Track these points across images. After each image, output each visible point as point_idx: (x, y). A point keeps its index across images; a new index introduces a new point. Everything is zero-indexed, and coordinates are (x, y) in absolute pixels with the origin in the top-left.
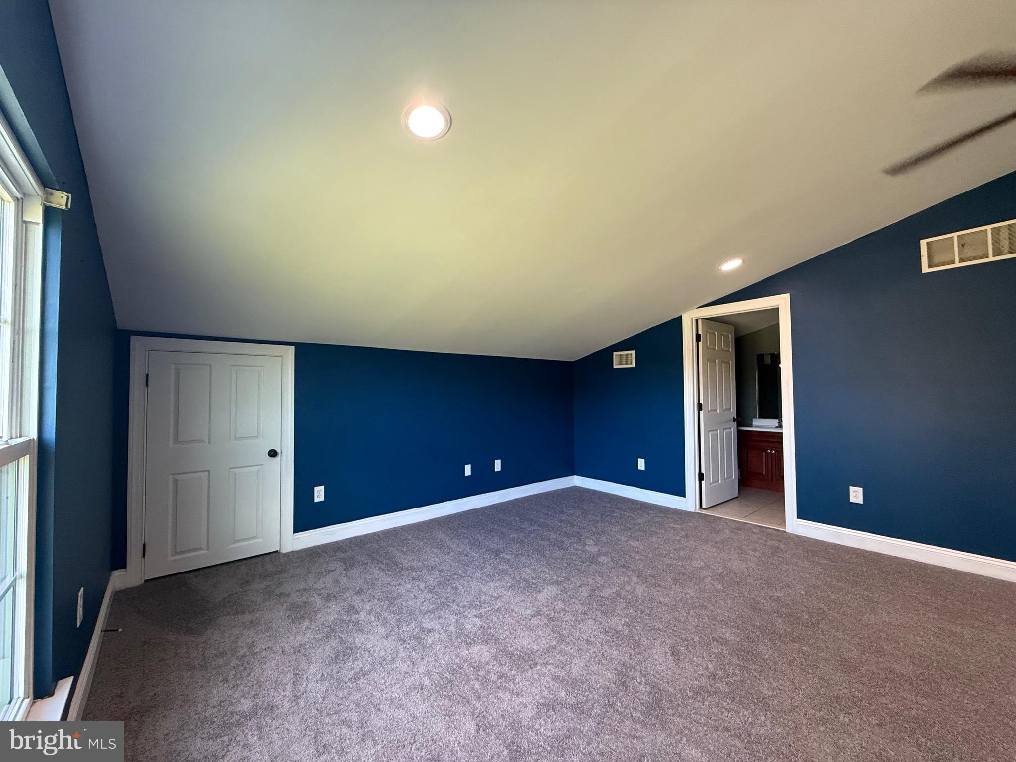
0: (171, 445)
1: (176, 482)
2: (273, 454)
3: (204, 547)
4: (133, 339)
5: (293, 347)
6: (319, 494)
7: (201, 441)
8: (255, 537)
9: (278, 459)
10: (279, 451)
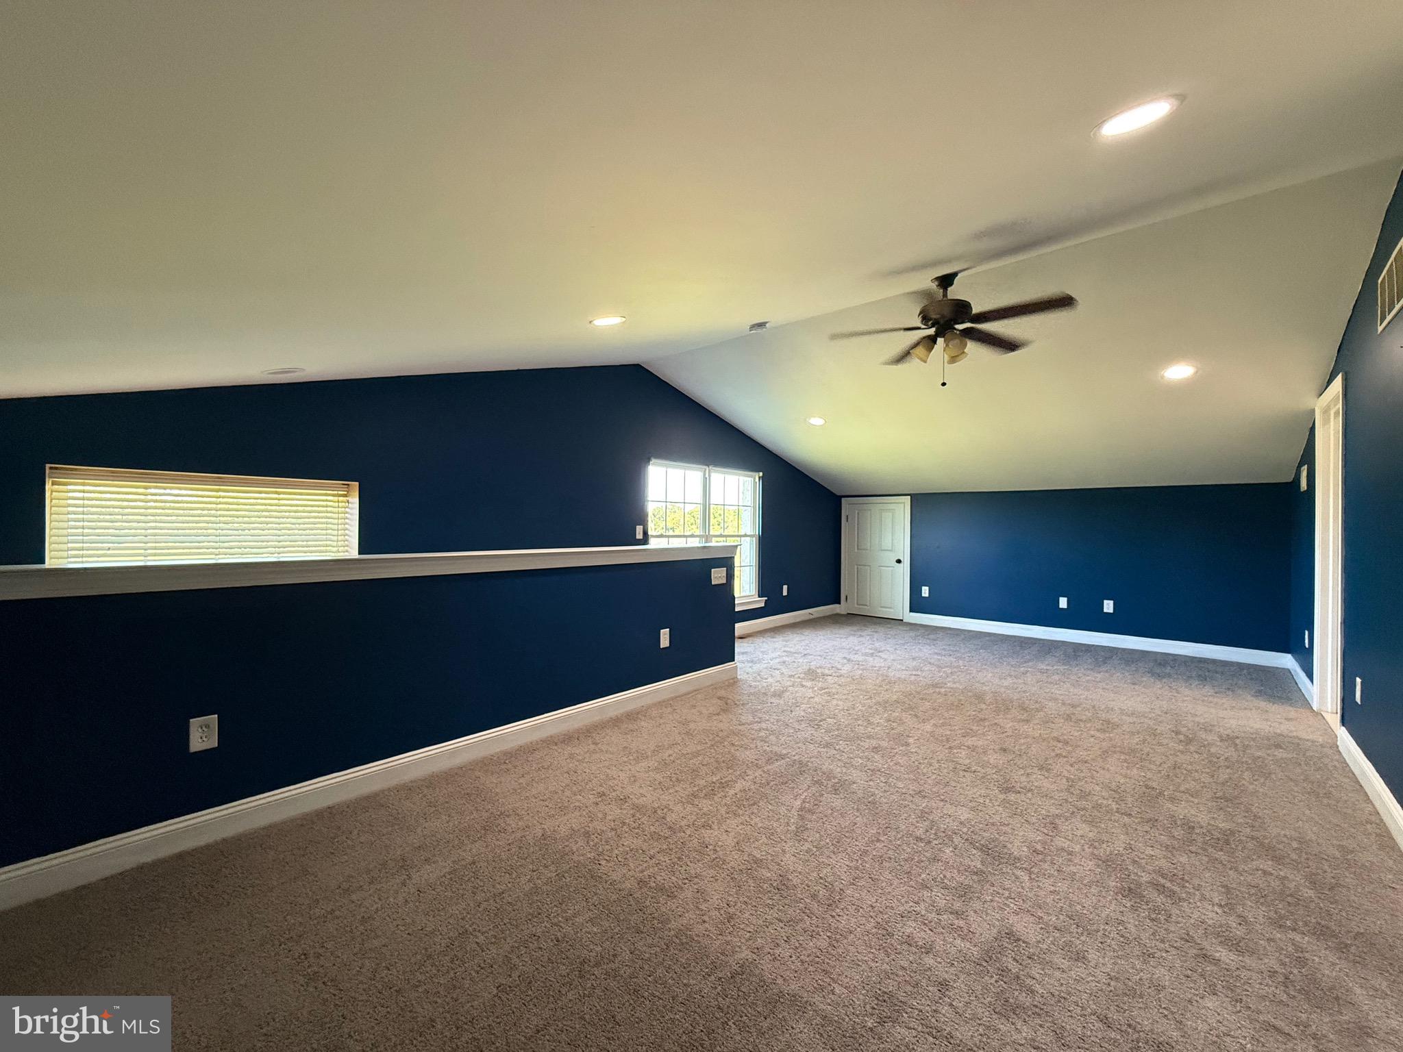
0: (856, 551)
1: (858, 568)
2: (899, 561)
3: (868, 604)
4: (843, 500)
5: (909, 497)
6: (925, 591)
7: (867, 550)
8: (890, 608)
9: (901, 565)
10: (902, 559)
